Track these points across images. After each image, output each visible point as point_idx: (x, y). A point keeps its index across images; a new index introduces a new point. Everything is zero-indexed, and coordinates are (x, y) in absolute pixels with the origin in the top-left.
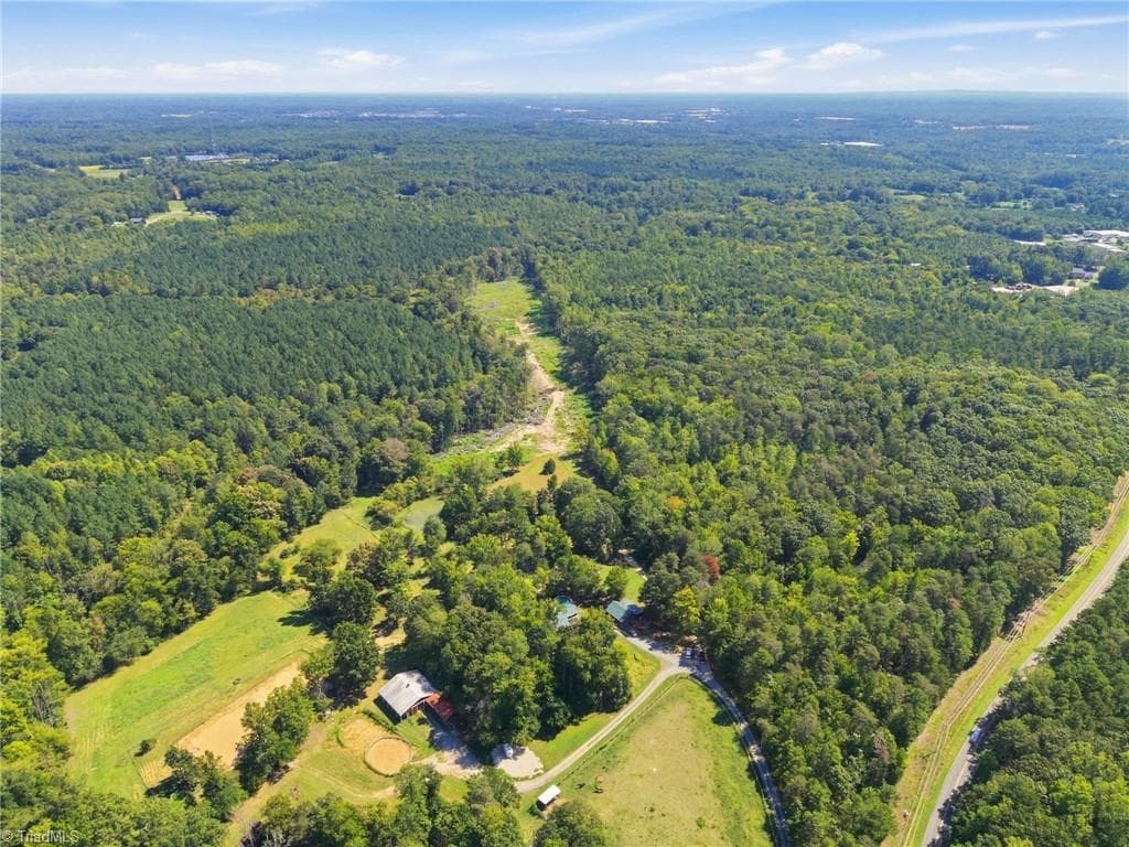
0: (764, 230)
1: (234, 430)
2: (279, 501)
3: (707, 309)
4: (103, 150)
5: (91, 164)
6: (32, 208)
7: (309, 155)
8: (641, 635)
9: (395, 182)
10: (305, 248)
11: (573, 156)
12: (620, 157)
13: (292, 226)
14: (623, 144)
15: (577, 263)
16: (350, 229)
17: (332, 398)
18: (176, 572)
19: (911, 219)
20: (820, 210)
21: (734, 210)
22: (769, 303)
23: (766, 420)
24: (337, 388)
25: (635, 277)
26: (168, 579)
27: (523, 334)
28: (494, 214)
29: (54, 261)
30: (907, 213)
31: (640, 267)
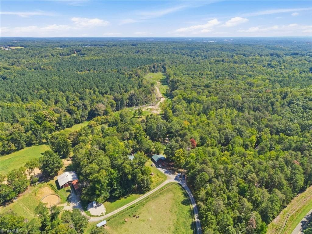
8: (162, 168)
17: (90, 93)
24: (92, 92)
27: (158, 84)
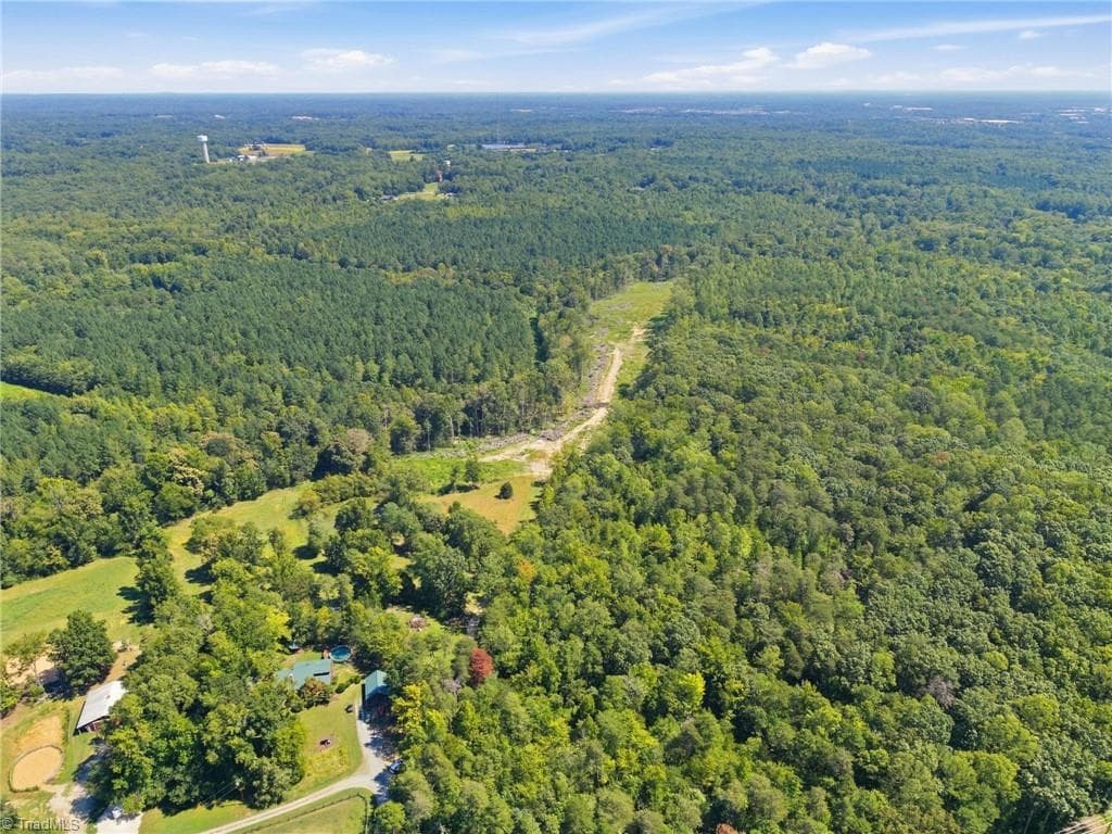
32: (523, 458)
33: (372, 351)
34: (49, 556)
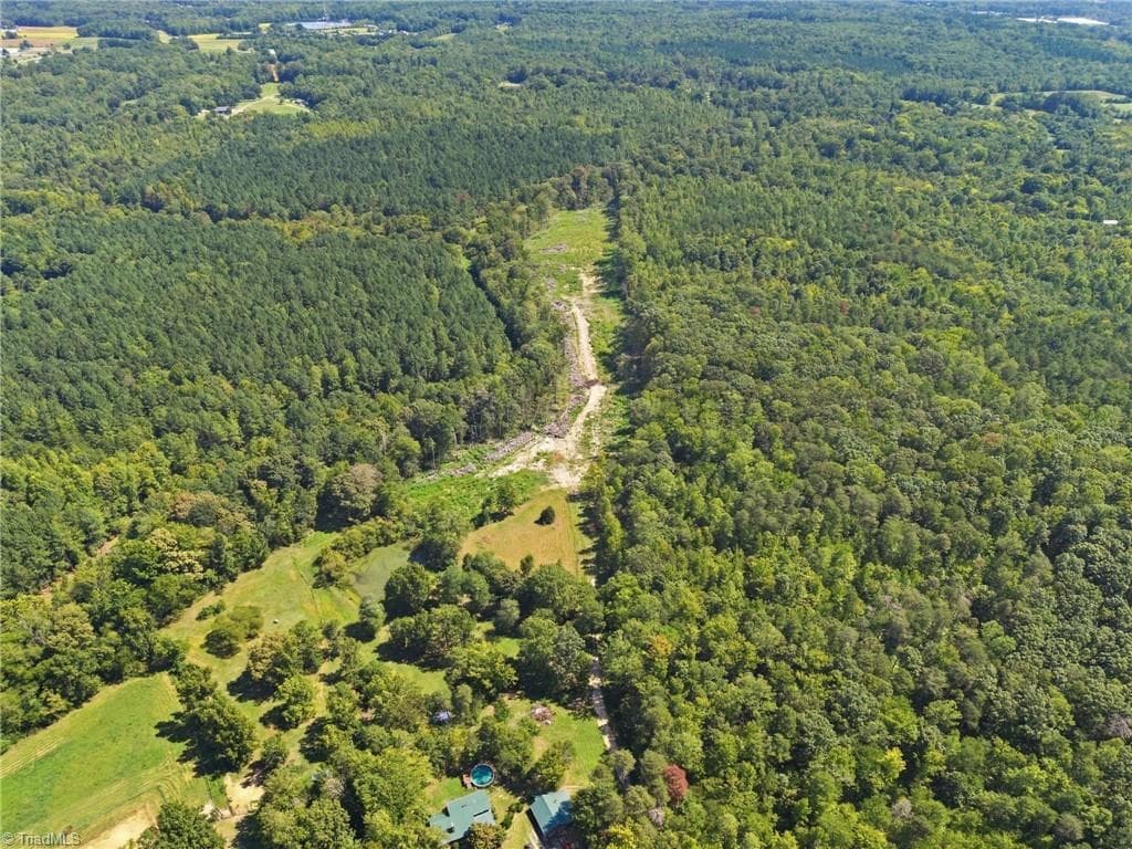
0: (919, 153)
1: (196, 429)
2: (202, 548)
3: (812, 277)
4: (228, 13)
5: (211, 32)
6: (130, 88)
7: (428, 26)
9: (504, 68)
10: (375, 158)
11: (714, 35)
12: (770, 36)
13: (370, 127)
14: (780, 17)
15: (673, 194)
16: (431, 133)
17: (327, 383)
18: (49, 653)
19: (1118, 146)
20: (999, 126)
21: (889, 121)
22: (894, 278)
23: (829, 500)
24: (335, 372)
25: (736, 221)
26: (36, 662)
28: (600, 115)
29: (119, 161)
30: (1115, 136)
31: (744, 207)
32: (540, 465)
33: (321, 348)
34: (45, 703)
